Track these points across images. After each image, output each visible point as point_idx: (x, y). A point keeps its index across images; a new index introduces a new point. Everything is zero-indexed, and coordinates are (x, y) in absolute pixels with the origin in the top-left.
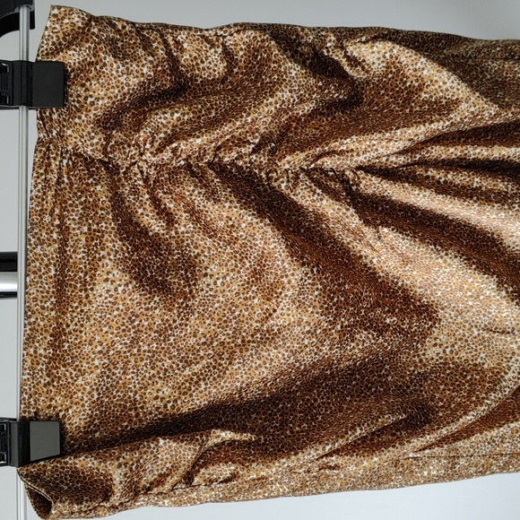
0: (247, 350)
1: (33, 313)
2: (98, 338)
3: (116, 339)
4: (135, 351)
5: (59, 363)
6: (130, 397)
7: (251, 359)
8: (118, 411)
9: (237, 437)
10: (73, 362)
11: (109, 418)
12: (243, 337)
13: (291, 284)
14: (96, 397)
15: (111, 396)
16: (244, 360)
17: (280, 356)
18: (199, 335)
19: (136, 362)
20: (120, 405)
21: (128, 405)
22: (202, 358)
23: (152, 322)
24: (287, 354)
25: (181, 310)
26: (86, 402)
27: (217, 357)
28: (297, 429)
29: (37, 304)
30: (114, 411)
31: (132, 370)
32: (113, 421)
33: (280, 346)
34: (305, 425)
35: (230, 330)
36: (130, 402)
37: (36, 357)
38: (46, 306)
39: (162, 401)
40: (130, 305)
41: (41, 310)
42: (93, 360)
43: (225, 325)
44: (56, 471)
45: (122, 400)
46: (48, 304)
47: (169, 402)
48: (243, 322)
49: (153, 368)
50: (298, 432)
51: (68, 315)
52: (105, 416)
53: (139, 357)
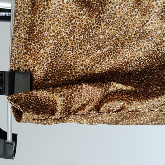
0: (132, 42)
1: (19, 14)
2: (52, 28)
3: (62, 29)
4: (72, 38)
5: (32, 42)
6: (68, 63)
7: (134, 46)
8: (61, 70)
9: (125, 88)
10: (39, 41)
11: (57, 73)
12: (130, 35)
13: (158, 5)
14: (50, 61)
15: (58, 62)
16: (130, 47)
17: (150, 45)
18: (106, 34)
19: (72, 45)
20: (63, 67)
21: (67, 67)
22: (107, 45)
23: (82, 23)
24: (153, 45)
25: (97, 19)
26: (45, 63)
27: (115, 45)
28: (155, 89)
29: (21, 10)
30: (59, 70)
31: (69, 49)
32: (58, 75)
33: (150, 40)
34: (159, 87)
35: (122, 32)
36: (68, 66)
37: (19, 38)
38: (26, 11)
39: (85, 66)
40: (70, 11)
41: (23, 14)
42: (49, 40)
43: (119, 29)
44: (27, 98)
45: (64, 64)
46: (27, 10)
47: (89, 67)
48: (129, 28)
49: (81, 49)
50: (155, 90)
51: (37, 15)
52: (55, 72)
53: (74, 42)
